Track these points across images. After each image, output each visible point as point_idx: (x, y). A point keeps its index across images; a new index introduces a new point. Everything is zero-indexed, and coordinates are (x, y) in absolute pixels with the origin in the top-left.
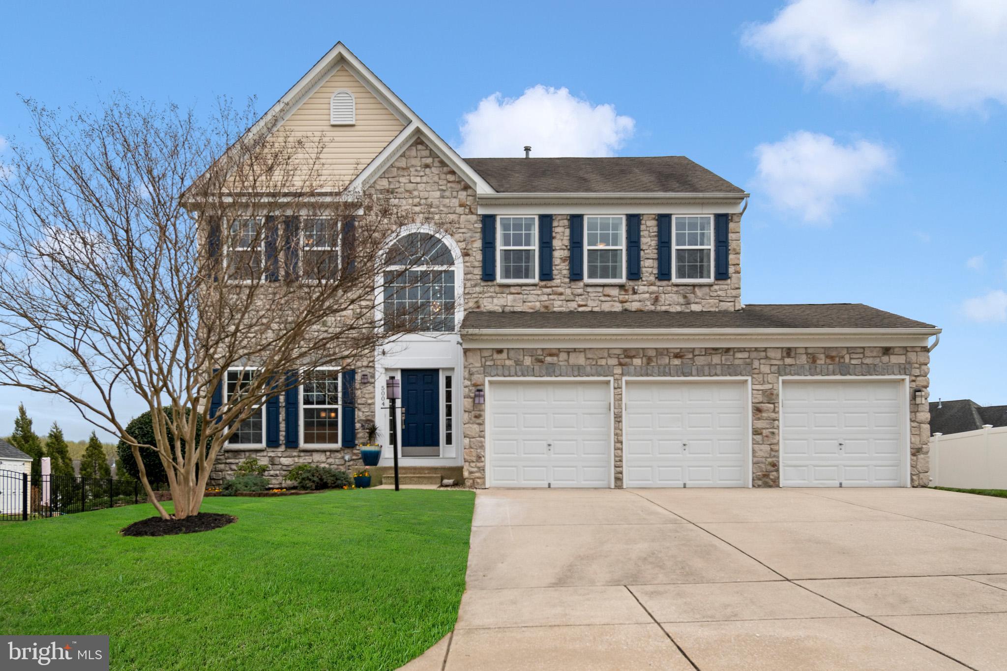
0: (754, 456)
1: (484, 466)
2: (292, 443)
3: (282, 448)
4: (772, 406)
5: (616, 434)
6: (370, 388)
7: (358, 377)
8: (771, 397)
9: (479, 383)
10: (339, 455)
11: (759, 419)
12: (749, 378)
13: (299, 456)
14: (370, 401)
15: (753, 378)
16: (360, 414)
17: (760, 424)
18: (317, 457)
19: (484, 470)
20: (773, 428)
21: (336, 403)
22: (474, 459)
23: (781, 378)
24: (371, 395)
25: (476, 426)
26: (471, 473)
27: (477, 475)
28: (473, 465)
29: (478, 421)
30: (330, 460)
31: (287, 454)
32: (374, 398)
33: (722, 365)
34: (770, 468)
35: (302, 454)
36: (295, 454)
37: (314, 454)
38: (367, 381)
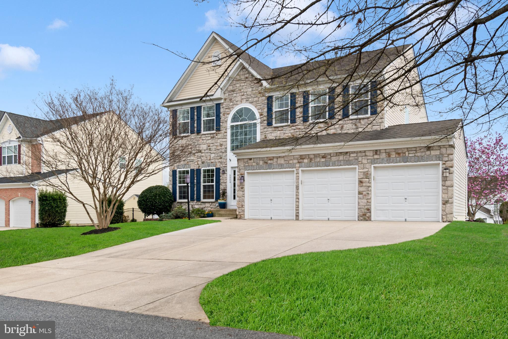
0: (358, 205)
1: (244, 210)
2: (198, 199)
3: (195, 201)
4: (368, 180)
5: (296, 195)
6: (225, 175)
7: (221, 171)
8: (367, 175)
9: (242, 173)
10: (214, 204)
11: (361, 187)
12: (357, 166)
13: (201, 205)
14: (225, 181)
15: (359, 166)
16: (222, 186)
17: (362, 189)
18: (207, 205)
19: (244, 211)
20: (368, 191)
21: (213, 182)
22: (240, 206)
23: (372, 166)
24: (226, 179)
25: (241, 192)
26: (239, 212)
27: (241, 213)
28: (240, 209)
29: (243, 190)
30: (212, 206)
31: (197, 204)
32: (226, 180)
33: (344, 160)
34: (366, 211)
35: (202, 204)
36: (200, 204)
37: (206, 203)
38: (224, 172)
